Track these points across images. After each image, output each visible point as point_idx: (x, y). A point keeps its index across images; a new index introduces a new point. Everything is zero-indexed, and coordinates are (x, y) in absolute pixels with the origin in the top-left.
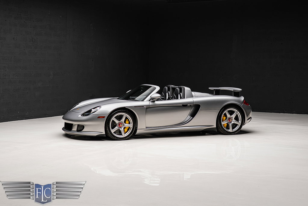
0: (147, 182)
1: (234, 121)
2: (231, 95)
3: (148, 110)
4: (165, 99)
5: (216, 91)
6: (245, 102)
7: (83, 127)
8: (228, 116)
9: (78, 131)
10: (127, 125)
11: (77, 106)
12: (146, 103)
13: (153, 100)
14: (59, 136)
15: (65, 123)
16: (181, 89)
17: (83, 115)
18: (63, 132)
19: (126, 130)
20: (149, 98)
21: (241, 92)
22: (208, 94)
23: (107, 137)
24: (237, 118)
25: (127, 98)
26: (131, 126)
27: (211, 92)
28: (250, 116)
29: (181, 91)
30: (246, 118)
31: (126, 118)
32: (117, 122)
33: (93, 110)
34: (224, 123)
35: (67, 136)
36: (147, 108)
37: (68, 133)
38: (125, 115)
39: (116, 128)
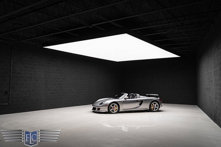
0: (123, 129)
1: (156, 107)
2: (155, 97)
3: (124, 102)
4: (130, 99)
5: (149, 95)
6: (160, 100)
7: (100, 109)
8: (154, 105)
9: (98, 110)
10: (116, 108)
11: (97, 101)
12: (123, 100)
13: (125, 99)
14: (91, 112)
15: (93, 107)
16: (136, 95)
17: (100, 104)
18: (92, 111)
19: (116, 110)
20: (124, 98)
21: (158, 96)
22: (146, 97)
23: (109, 112)
24: (157, 106)
25: (116, 98)
26: (117, 108)
27: (147, 96)
28: (162, 105)
29: (136, 96)
30: (160, 106)
31: (116, 105)
32: (112, 107)
33: (103, 103)
34: (152, 108)
35: (94, 112)
36: (123, 102)
37: (94, 111)
38: (115, 104)
39: (112, 109)
